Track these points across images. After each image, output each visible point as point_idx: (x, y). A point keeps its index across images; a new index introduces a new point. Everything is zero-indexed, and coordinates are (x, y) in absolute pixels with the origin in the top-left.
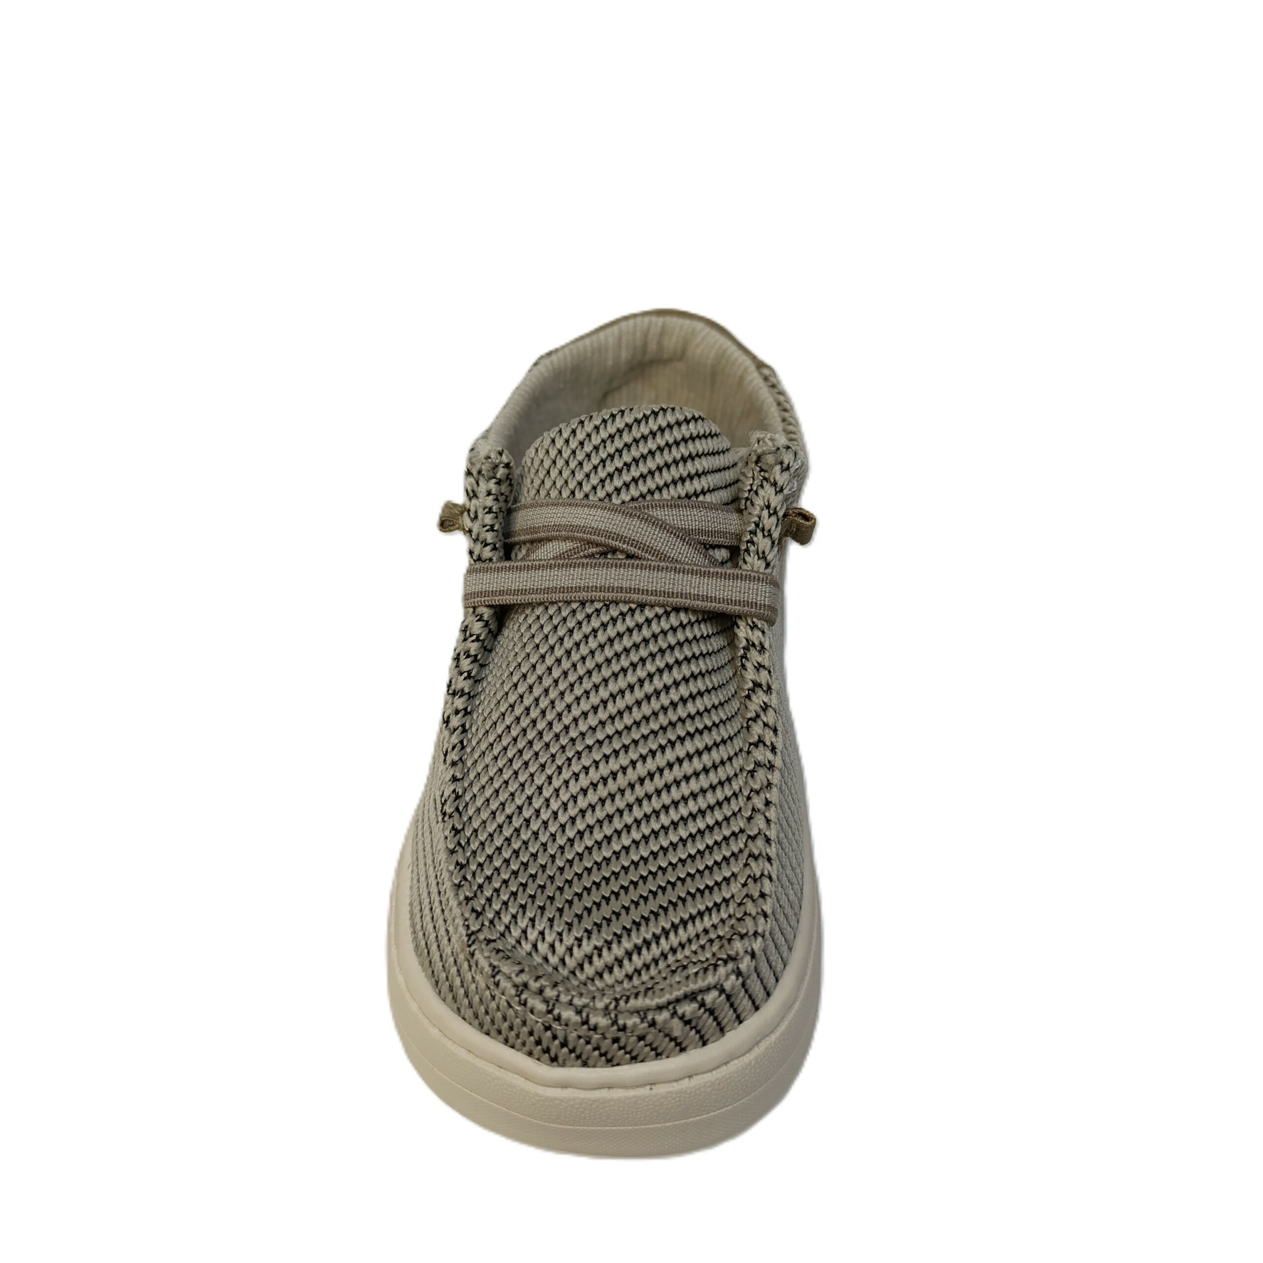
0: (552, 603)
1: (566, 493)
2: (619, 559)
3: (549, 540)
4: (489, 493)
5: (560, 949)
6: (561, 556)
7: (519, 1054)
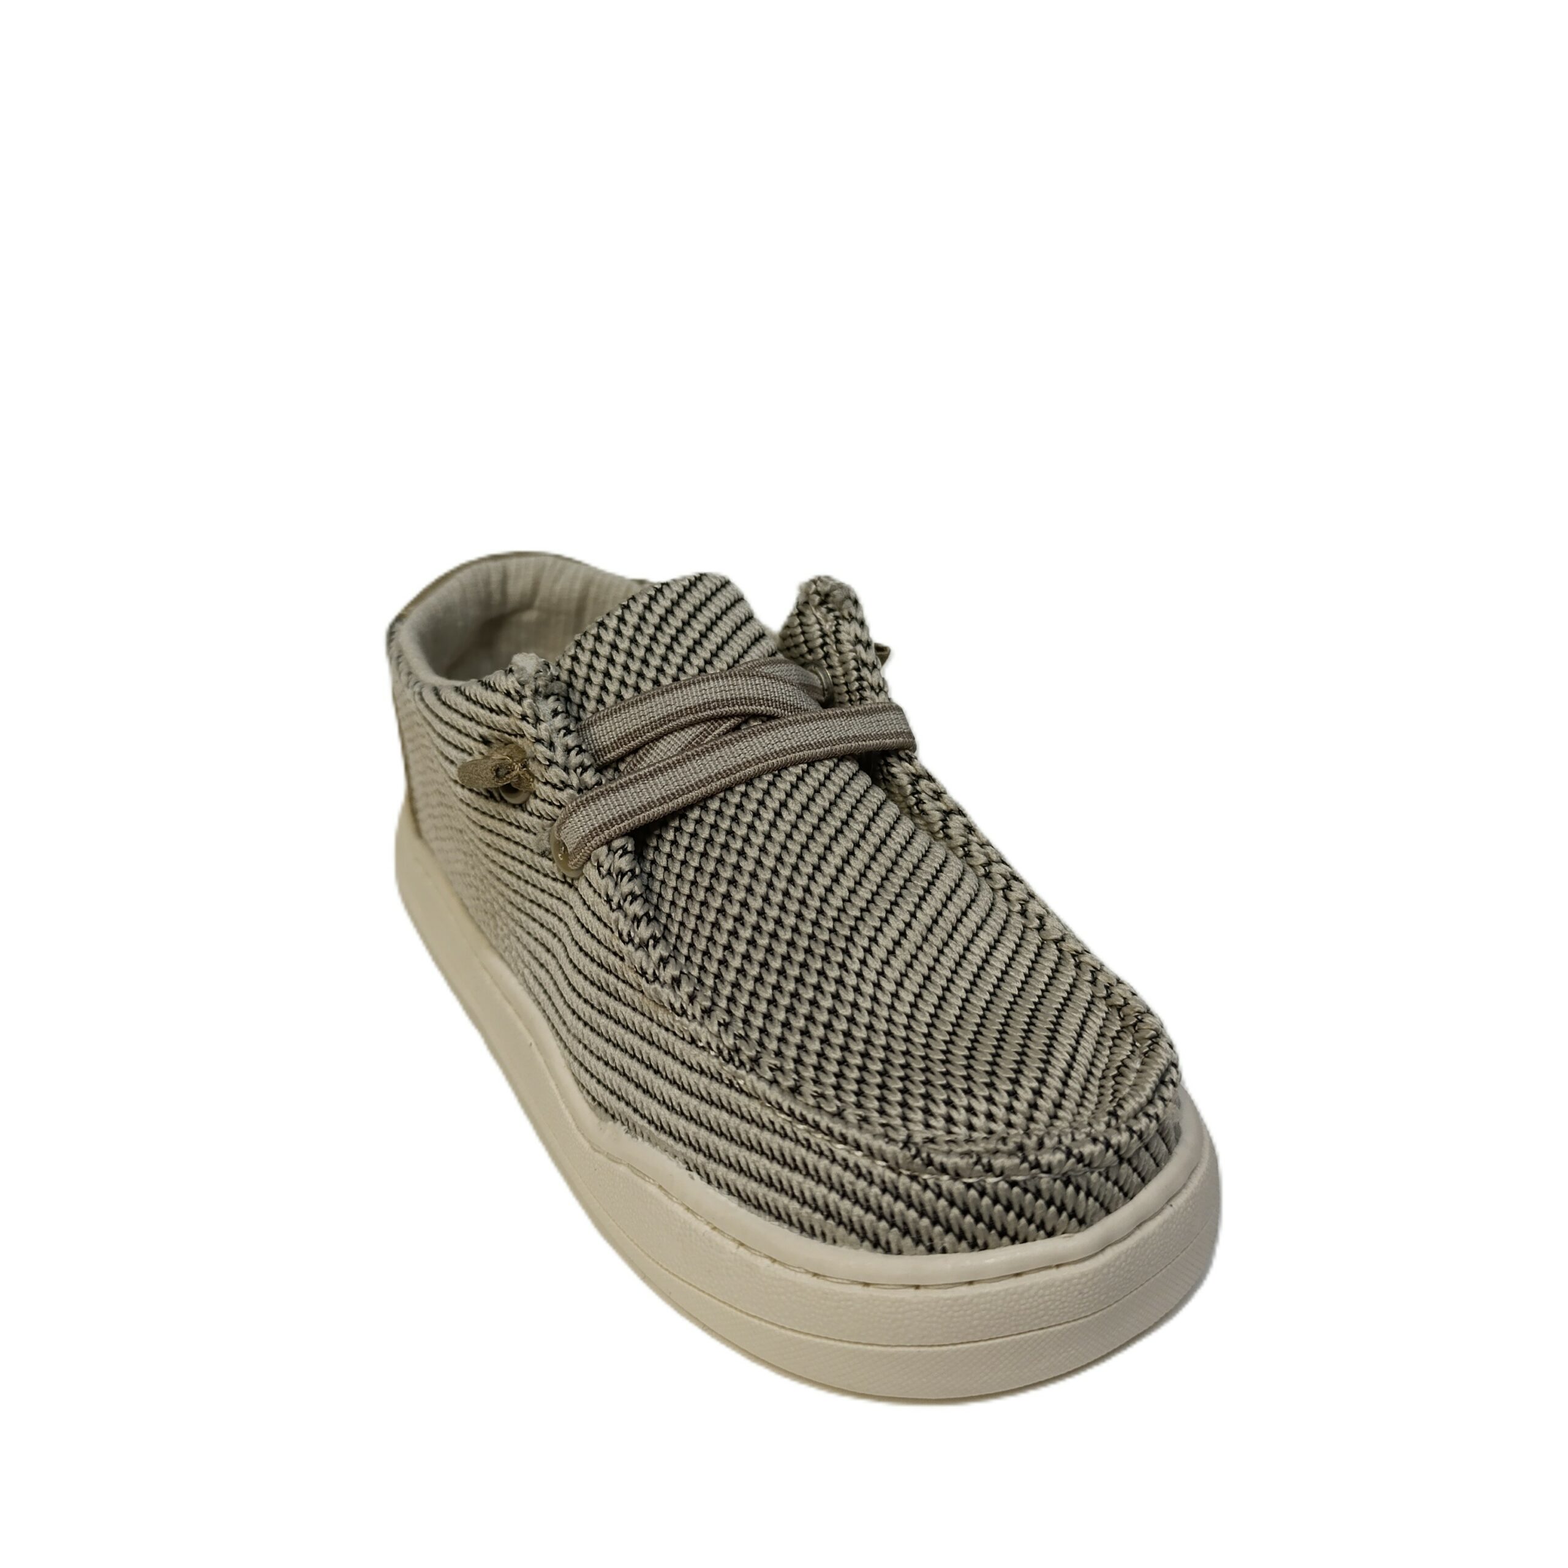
0: (712, 796)
1: (647, 686)
2: (754, 726)
3: (659, 738)
4: (555, 713)
5: (1000, 1112)
6: (689, 746)
7: (1038, 1242)
